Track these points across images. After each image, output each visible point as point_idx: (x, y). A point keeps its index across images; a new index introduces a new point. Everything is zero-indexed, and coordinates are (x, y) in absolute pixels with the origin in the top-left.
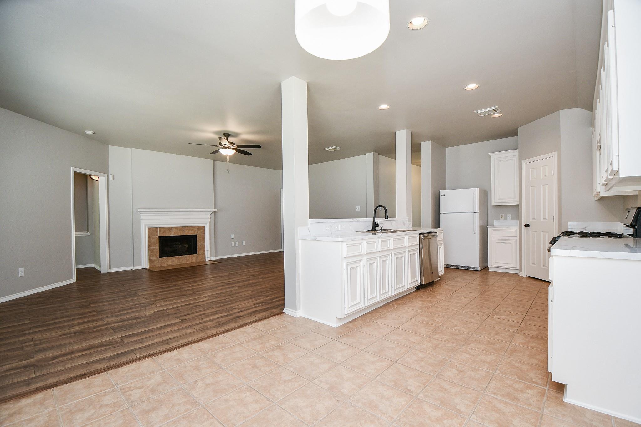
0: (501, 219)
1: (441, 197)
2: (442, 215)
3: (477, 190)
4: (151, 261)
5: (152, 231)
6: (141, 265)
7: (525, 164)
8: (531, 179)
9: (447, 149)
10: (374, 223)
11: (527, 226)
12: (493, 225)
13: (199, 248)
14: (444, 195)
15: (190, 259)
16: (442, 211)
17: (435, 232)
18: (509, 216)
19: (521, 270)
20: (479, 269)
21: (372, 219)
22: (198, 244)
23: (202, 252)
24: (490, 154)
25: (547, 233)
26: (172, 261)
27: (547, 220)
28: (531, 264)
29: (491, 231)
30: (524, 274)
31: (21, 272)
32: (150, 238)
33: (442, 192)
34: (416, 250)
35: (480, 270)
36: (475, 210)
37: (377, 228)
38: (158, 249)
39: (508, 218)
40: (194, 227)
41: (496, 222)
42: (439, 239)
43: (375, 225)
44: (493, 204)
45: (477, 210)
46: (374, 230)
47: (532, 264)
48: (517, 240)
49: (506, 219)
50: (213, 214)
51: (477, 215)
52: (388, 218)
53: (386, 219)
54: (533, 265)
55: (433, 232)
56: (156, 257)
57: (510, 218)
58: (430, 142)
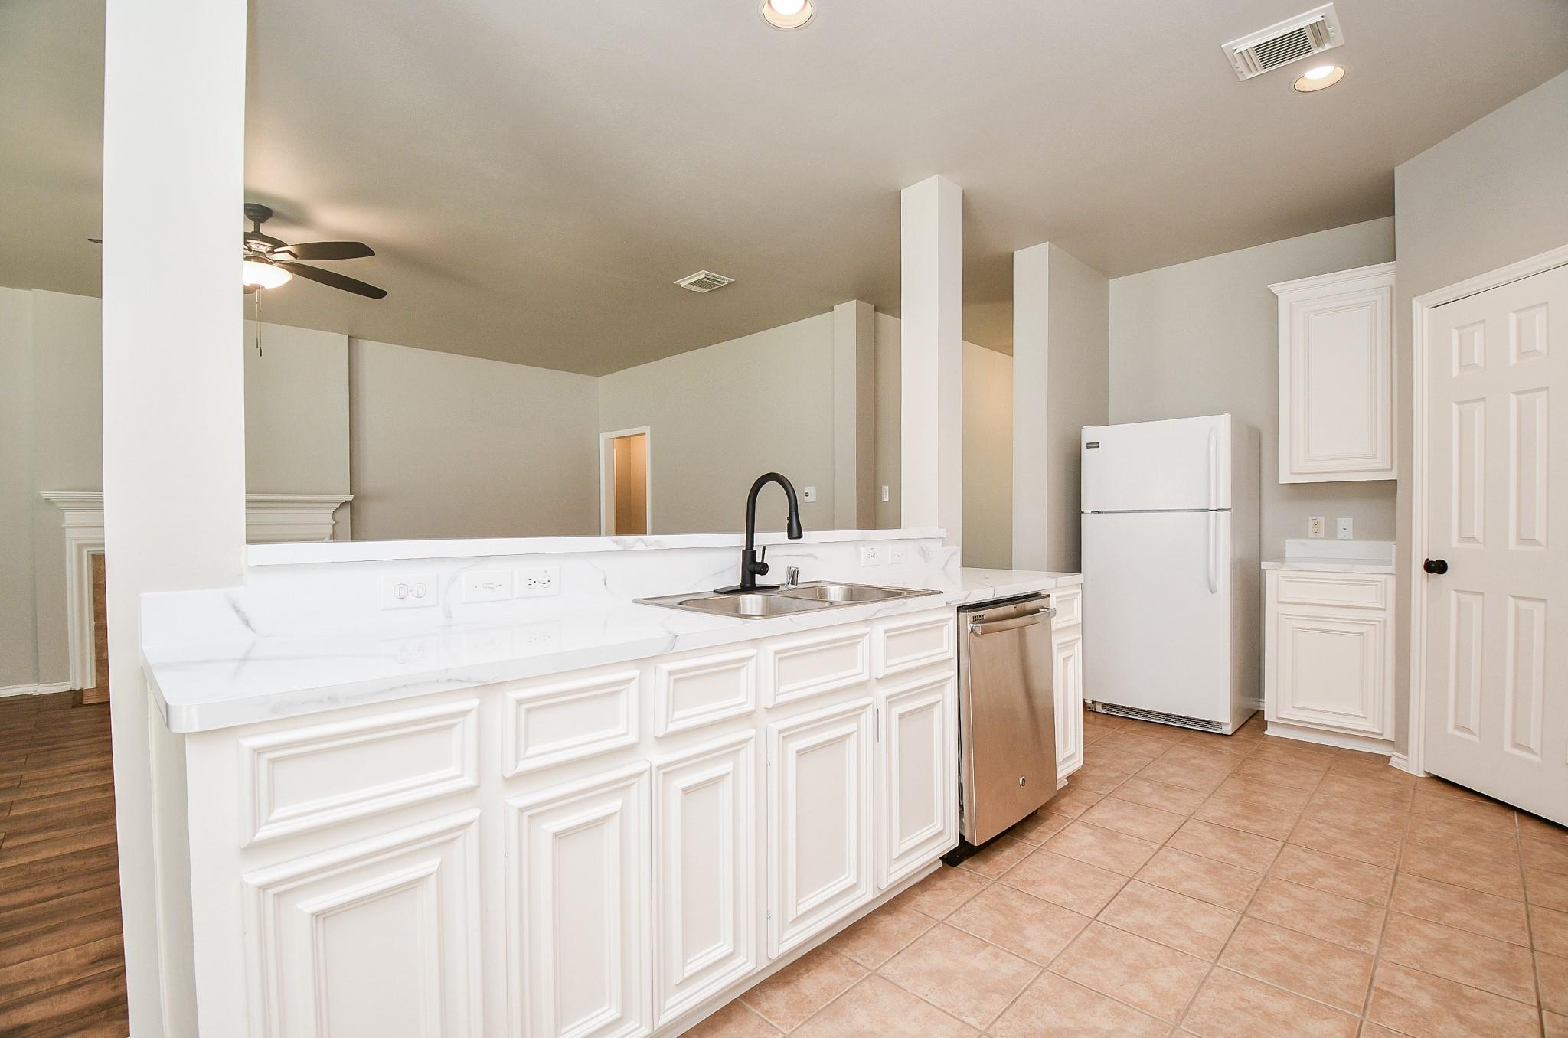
0: (1311, 534)
1: (1085, 452)
2: (1088, 521)
3: (1222, 424)
6: (66, 678)
7: (1426, 310)
8: (1455, 372)
9: (1113, 282)
10: (749, 555)
11: (1436, 567)
12: (1281, 557)
14: (1097, 445)
16: (1087, 505)
17: (1044, 593)
18: (1345, 523)
19: (1400, 743)
20: (1228, 730)
21: (739, 539)
24: (1275, 288)
25: (1542, 605)
27: (1540, 544)
28: (1451, 729)
29: (1277, 585)
30: (1414, 763)
32: (98, 589)
33: (1089, 434)
34: (937, 686)
35: (1230, 734)
36: (1217, 502)
37: (760, 580)
39: (1341, 534)
41: (1293, 547)
42: (1056, 623)
43: (753, 566)
44: (1284, 478)
45: (1225, 502)
46: (748, 586)
47: (1458, 727)
48: (1385, 621)
49: (1331, 534)
50: (347, 510)
51: (1225, 518)
52: (800, 536)
53: (790, 537)
54: (1458, 733)
55: (1036, 596)
57: (1350, 533)
58: (1045, 247)
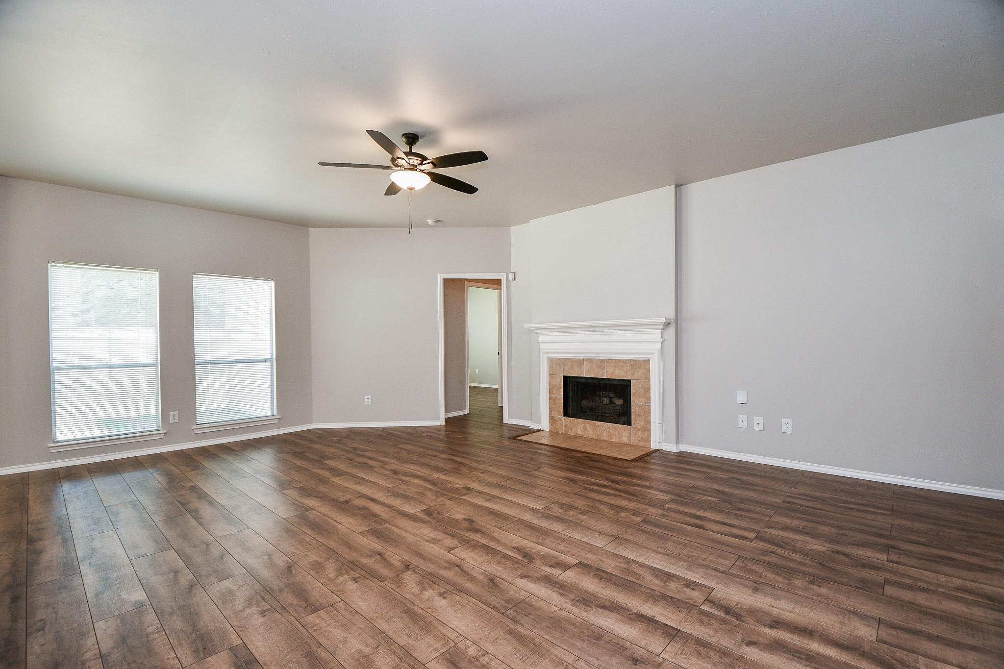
4: (552, 419)
5: (554, 363)
13: (633, 412)
15: (617, 434)
22: (634, 402)
23: (643, 423)
26: (584, 430)
31: (368, 400)
32: (551, 375)
38: (563, 398)
40: (625, 362)
50: (671, 330)
56: (559, 414)
